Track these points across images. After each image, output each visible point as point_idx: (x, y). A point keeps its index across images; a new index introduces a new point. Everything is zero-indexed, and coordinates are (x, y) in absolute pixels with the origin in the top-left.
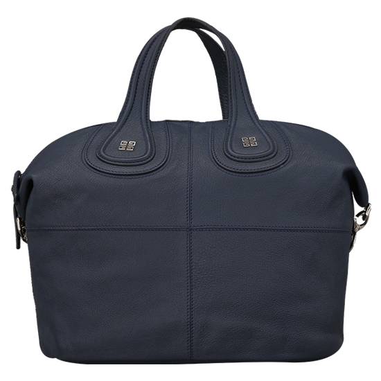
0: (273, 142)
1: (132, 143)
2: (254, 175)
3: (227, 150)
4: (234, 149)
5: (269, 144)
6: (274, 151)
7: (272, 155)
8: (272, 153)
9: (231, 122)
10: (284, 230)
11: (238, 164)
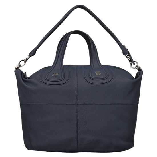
0: (107, 73)
1: (57, 74)
2: (100, 85)
3: (90, 76)
4: (92, 76)
5: (105, 74)
6: (107, 76)
7: (106, 78)
8: (106, 77)
9: (92, 66)
10: (111, 104)
11: (94, 81)
